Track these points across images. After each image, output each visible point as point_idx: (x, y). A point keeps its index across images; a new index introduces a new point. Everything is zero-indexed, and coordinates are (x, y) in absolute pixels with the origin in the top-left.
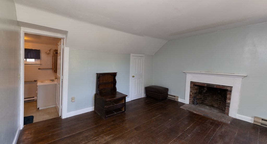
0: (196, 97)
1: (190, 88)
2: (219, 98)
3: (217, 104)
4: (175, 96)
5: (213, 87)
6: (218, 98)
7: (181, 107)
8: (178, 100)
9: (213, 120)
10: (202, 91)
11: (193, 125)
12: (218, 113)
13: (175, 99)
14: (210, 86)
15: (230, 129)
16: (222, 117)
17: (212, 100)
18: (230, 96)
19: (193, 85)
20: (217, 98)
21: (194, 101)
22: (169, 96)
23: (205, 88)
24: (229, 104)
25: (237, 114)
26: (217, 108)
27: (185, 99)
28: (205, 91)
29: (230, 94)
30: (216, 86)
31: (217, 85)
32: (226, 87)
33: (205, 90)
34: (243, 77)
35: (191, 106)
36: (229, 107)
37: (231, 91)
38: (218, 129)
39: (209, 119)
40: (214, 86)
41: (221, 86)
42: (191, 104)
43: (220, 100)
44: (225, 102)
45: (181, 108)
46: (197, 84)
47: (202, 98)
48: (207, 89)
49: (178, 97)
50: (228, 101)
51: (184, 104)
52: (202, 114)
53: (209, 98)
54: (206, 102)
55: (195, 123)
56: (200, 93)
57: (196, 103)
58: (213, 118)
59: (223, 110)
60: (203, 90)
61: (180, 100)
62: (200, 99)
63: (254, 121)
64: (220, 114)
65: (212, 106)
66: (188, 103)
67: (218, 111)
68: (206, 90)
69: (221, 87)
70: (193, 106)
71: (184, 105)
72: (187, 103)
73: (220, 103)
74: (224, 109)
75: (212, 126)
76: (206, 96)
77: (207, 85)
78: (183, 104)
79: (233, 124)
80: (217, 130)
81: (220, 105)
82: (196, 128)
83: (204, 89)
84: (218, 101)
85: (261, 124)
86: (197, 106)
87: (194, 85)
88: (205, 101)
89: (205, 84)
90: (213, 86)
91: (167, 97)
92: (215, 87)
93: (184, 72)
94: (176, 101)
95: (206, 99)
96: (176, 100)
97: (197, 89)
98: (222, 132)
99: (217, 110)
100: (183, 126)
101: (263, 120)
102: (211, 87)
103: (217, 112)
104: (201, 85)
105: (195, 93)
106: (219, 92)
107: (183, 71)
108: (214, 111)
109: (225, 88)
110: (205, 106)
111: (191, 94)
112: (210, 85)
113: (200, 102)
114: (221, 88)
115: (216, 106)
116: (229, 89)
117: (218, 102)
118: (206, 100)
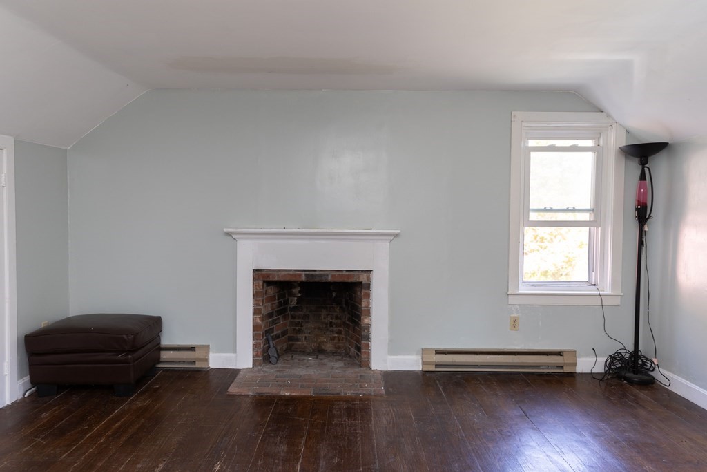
0: (272, 330)
1: (253, 295)
2: (337, 318)
3: (333, 339)
4: (192, 349)
5: (323, 280)
6: (332, 319)
7: (233, 389)
8: (206, 360)
9: (347, 400)
10: (286, 302)
11: (306, 448)
12: (345, 371)
13: (194, 362)
14: (317, 279)
15: (395, 409)
16: (359, 378)
17: (319, 328)
18: (369, 303)
19: (261, 283)
20: (329, 319)
21: (269, 347)
22: (165, 355)
23: (294, 291)
24: (368, 327)
25: (390, 357)
26: (334, 353)
27: (235, 351)
28: (293, 302)
29: (368, 296)
30: (333, 276)
31: (334, 273)
32: (356, 273)
33: (293, 295)
34: (392, 238)
35: (262, 374)
36: (368, 338)
37: (368, 286)
38: (373, 422)
39: (336, 400)
40: (327, 275)
41: (344, 273)
42: (260, 365)
43: (339, 321)
44: (354, 327)
45: (232, 396)
46: (276, 279)
47: (288, 328)
48: (300, 292)
49: (206, 348)
50: (365, 321)
51: (234, 373)
52: (308, 392)
53: (309, 325)
54: (302, 342)
55: (309, 434)
56: (282, 310)
57: (276, 355)
58: (342, 394)
59: (350, 357)
60: (288, 299)
61: (216, 361)
62: (284, 333)
63: (424, 363)
64: (351, 372)
65: (319, 351)
66: (248, 363)
67: (340, 364)
68: (298, 298)
69: (346, 275)
70: (269, 370)
71: (238, 377)
72: (246, 366)
73: (339, 332)
74: (353, 350)
75: (355, 420)
76: (299, 317)
77: (306, 275)
78: (231, 374)
79: (391, 390)
80: (373, 430)
81: (339, 340)
82: (322, 453)
83: (291, 295)
84: (336, 329)
85: (437, 366)
86: (279, 365)
87: (264, 282)
88: (297, 340)
89: (300, 275)
90: (324, 275)
91: (159, 361)
92: (330, 279)
93: (228, 234)
94: (198, 371)
95: (300, 331)
96: (198, 365)
97: (271, 299)
98: (386, 427)
99: (337, 360)
100: (281, 467)
101: (438, 352)
102: (319, 282)
103: (340, 367)
104: (287, 279)
105: (270, 315)
106: (334, 294)
107: (225, 230)
108: (332, 368)
109: (355, 279)
110: (303, 357)
111: (258, 321)
112: (316, 275)
113: (284, 348)
114: (346, 280)
115: (329, 347)
116: (363, 278)
117: (332, 331)
118: (299, 336)
